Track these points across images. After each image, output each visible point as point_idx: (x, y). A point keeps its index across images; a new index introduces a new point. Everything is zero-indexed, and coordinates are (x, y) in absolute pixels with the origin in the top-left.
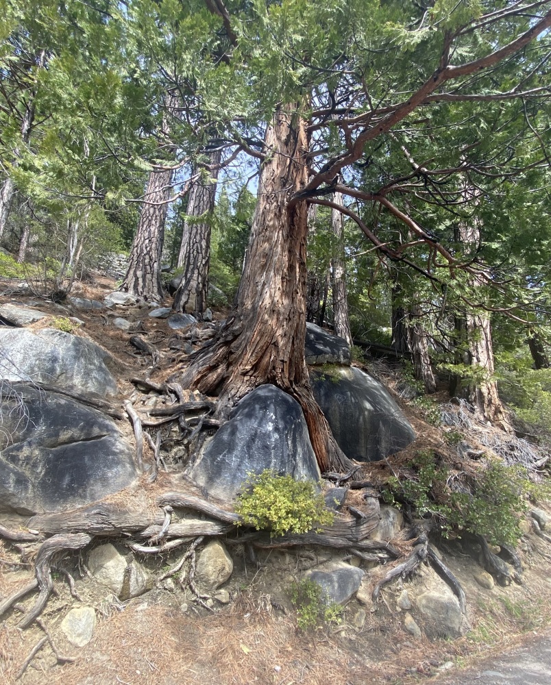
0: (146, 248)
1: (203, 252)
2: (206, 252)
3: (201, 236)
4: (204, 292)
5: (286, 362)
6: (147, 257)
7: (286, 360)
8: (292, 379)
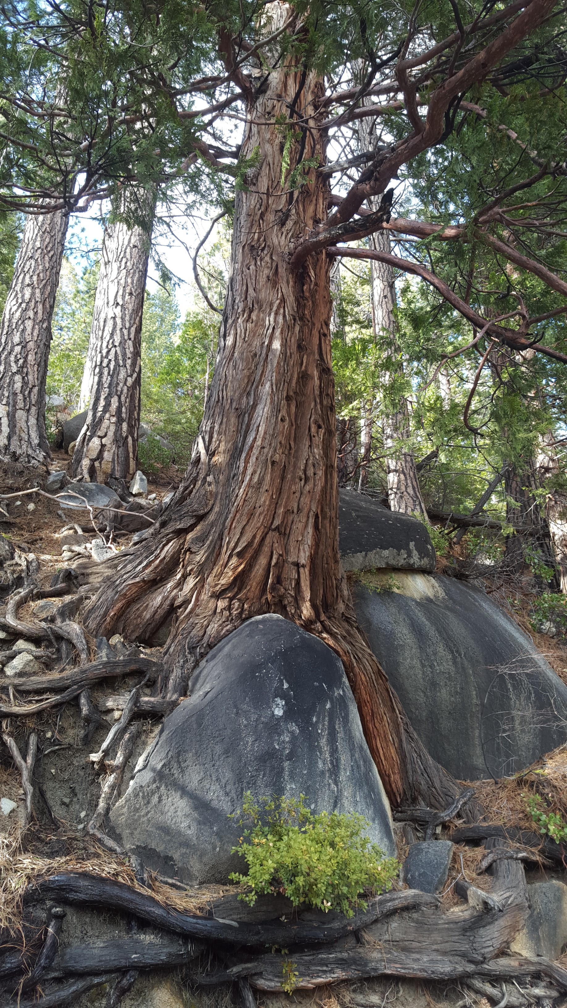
0: (16, 362)
1: (129, 362)
2: (134, 364)
3: (122, 335)
4: (130, 439)
5: (303, 566)
6: (18, 378)
7: (303, 561)
8: (318, 602)
